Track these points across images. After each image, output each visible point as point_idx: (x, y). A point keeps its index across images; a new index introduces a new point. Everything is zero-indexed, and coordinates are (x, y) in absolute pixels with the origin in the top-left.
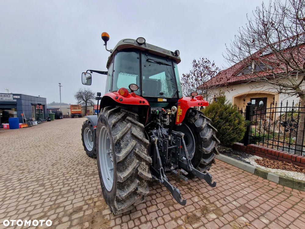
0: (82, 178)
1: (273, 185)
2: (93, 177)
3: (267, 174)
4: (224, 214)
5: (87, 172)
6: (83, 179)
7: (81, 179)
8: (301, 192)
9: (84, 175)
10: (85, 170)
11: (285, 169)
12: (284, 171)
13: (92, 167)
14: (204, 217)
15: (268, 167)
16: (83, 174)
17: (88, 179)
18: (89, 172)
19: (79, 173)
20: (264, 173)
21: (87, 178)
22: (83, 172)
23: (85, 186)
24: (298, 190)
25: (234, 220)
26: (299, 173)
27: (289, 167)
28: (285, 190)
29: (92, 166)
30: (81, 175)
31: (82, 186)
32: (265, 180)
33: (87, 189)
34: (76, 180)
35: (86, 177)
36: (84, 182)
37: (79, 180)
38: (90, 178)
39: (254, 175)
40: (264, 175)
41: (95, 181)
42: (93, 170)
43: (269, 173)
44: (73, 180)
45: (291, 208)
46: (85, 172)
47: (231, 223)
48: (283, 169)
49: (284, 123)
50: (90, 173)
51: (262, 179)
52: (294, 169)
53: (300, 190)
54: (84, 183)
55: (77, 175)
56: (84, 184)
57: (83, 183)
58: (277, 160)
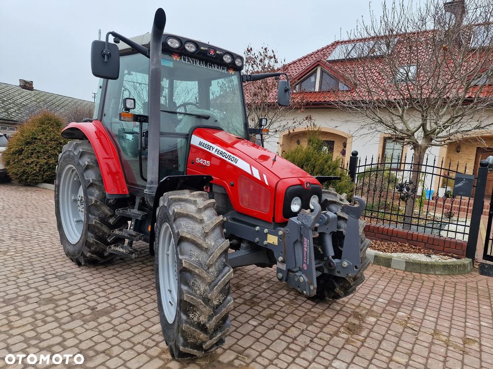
1: (401, 273)
3: (391, 259)
4: (381, 314)
8: (430, 275)
11: (404, 251)
12: (404, 254)
14: (364, 322)
15: (385, 251)
20: (388, 259)
24: (425, 274)
25: (394, 318)
26: (419, 254)
27: (406, 249)
28: (415, 277)
32: (389, 269)
39: (374, 265)
40: (387, 263)
43: (393, 258)
45: (431, 293)
47: (394, 321)
48: (402, 252)
49: (400, 187)
51: (386, 268)
52: (412, 250)
53: (427, 274)
58: (390, 241)
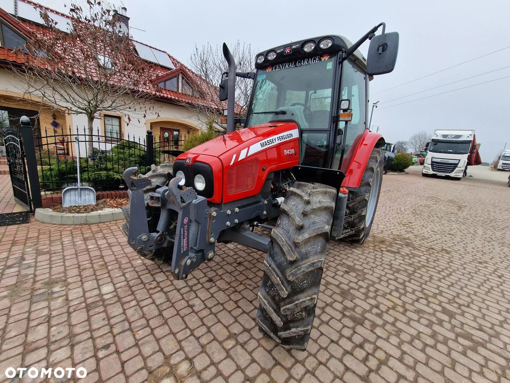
0: (372, 275)
2: (356, 267)
5: (357, 280)
6: (371, 272)
7: (375, 275)
9: (366, 279)
10: (357, 287)
13: (341, 283)
16: (366, 281)
17: (365, 268)
18: (356, 277)
19: (372, 289)
21: (365, 271)
22: (365, 285)
23: (374, 263)
29: (338, 286)
30: (371, 283)
31: (377, 265)
33: (374, 259)
34: (383, 278)
35: (365, 274)
36: (372, 267)
37: (379, 276)
38: (361, 268)
41: (358, 260)
42: (346, 276)
44: (387, 281)
46: (360, 283)
50: (354, 275)
54: (374, 267)
55: (377, 286)
56: (374, 265)
57: (376, 267)
